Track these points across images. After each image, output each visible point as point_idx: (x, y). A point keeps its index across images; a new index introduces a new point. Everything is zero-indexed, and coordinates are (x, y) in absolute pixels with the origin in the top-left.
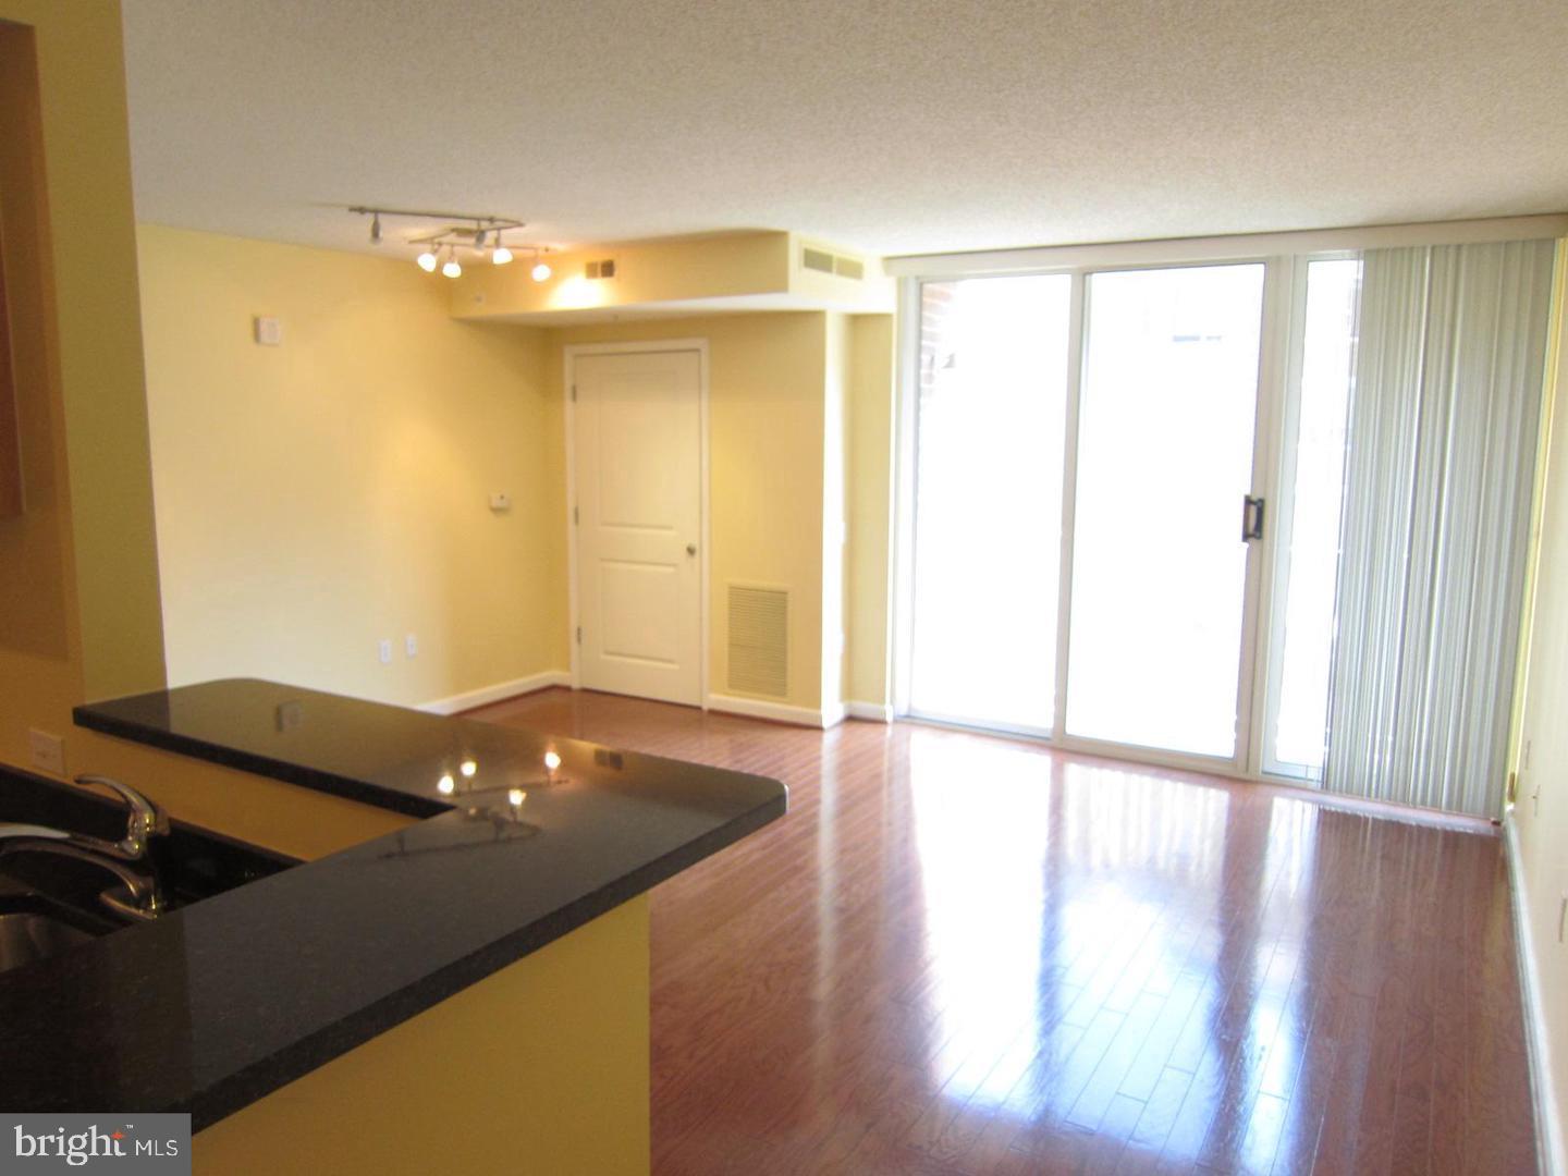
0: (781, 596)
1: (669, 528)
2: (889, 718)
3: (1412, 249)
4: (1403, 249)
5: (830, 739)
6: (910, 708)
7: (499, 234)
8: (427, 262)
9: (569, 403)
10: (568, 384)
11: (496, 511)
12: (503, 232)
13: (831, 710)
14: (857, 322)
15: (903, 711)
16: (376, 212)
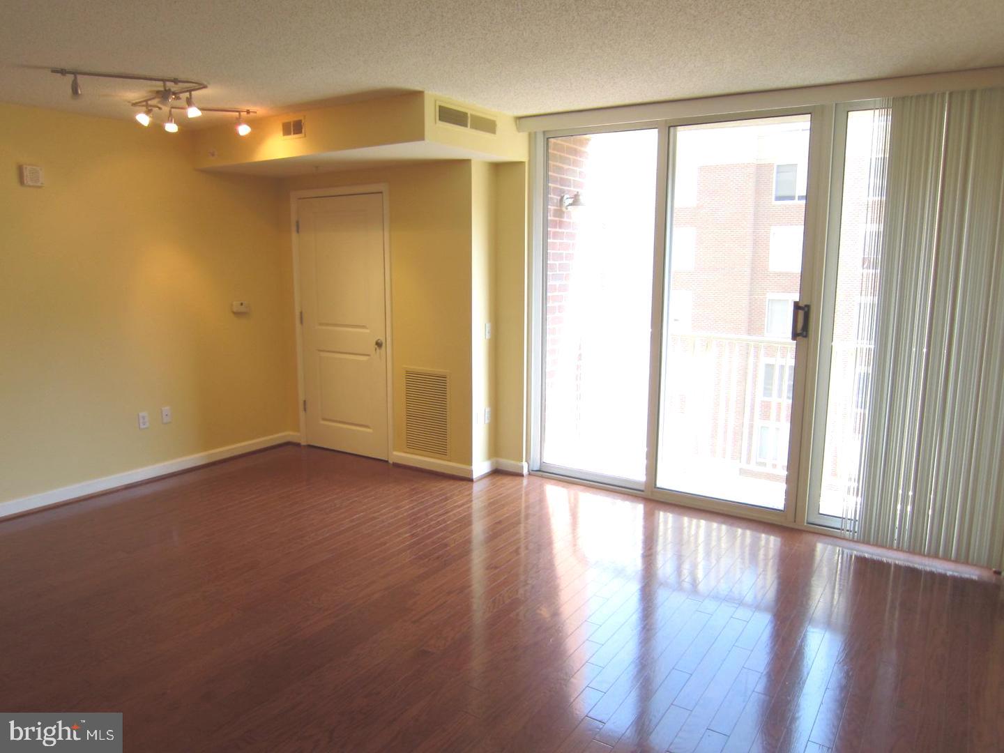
0: (442, 379)
1: (364, 327)
2: (525, 472)
3: (932, 96)
4: (926, 96)
5: (477, 488)
6: (542, 463)
7: (190, 95)
8: (144, 119)
9: (294, 235)
10: (293, 218)
11: (237, 314)
12: (194, 93)
13: (480, 466)
14: (498, 169)
15: (536, 467)
16: (75, 73)
